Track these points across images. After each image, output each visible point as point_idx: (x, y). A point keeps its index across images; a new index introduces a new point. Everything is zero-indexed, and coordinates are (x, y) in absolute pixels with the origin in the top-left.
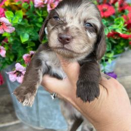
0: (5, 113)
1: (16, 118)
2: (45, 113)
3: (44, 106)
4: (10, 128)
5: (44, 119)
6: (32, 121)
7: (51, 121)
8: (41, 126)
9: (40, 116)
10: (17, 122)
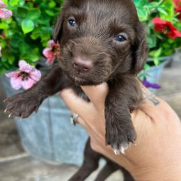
0: (7, 144)
3: (61, 131)
5: (60, 149)
6: (45, 153)
7: (70, 153)
8: (58, 160)
10: (24, 155)
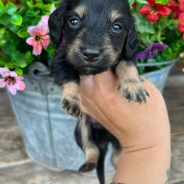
1: (26, 156)
2: (62, 147)
3: (61, 136)
4: (18, 169)
5: (61, 155)
6: (47, 159)
7: (71, 159)
8: (59, 166)
9: (56, 151)
10: (28, 161)
